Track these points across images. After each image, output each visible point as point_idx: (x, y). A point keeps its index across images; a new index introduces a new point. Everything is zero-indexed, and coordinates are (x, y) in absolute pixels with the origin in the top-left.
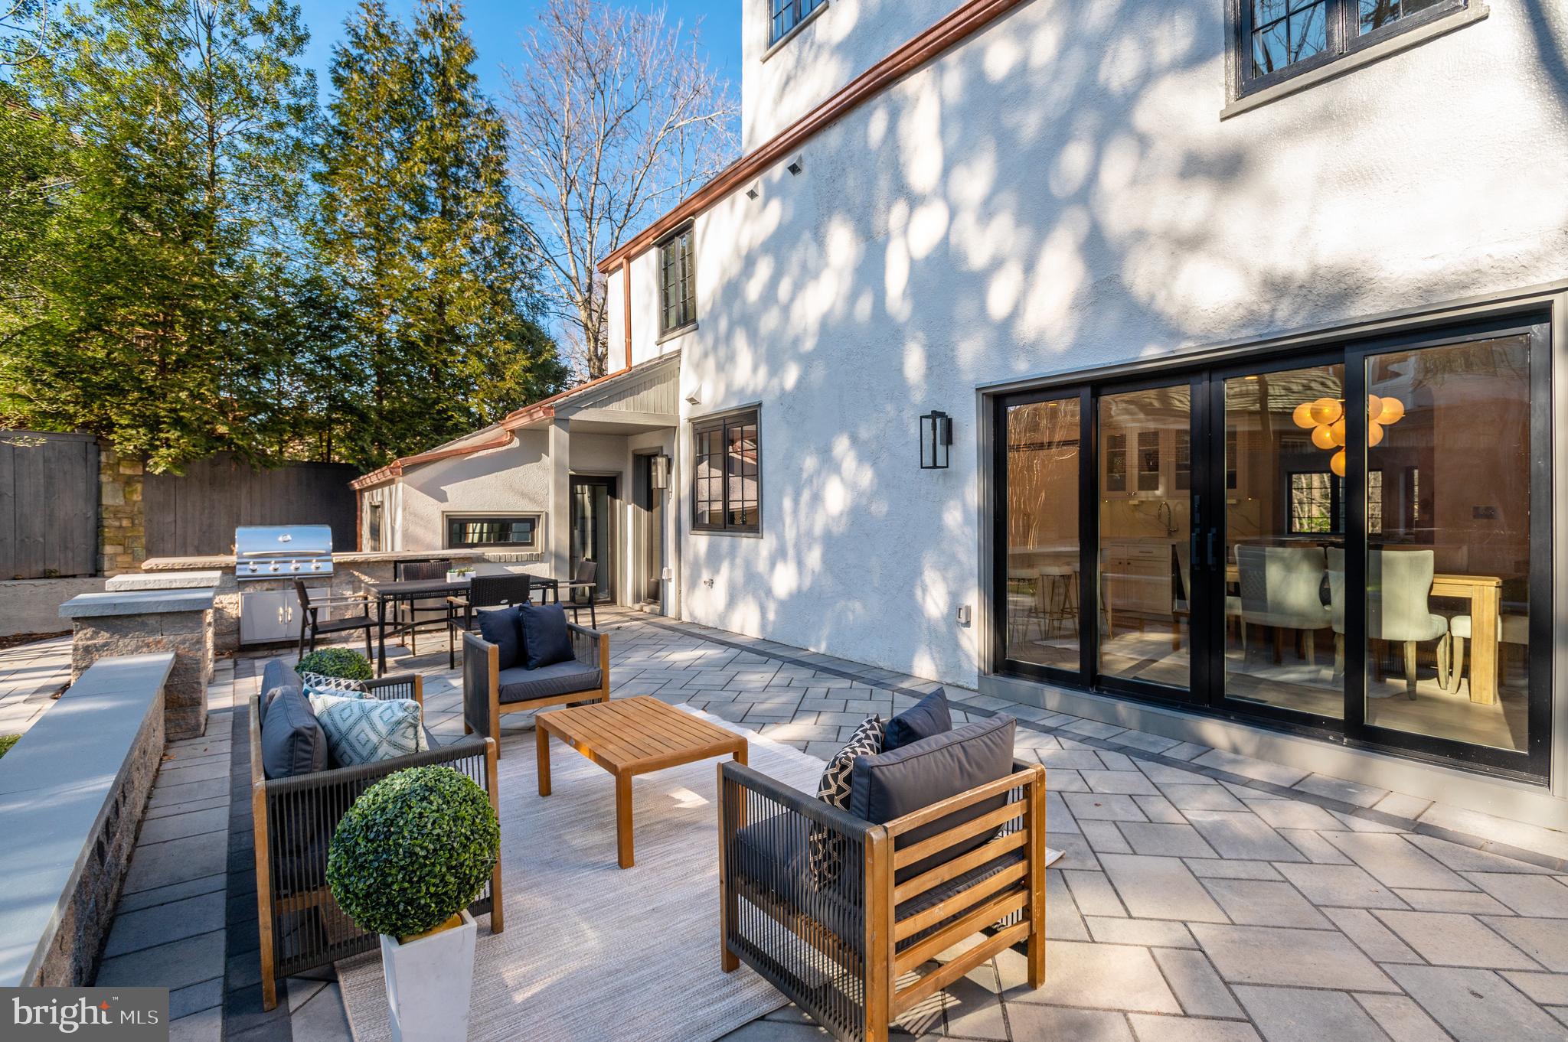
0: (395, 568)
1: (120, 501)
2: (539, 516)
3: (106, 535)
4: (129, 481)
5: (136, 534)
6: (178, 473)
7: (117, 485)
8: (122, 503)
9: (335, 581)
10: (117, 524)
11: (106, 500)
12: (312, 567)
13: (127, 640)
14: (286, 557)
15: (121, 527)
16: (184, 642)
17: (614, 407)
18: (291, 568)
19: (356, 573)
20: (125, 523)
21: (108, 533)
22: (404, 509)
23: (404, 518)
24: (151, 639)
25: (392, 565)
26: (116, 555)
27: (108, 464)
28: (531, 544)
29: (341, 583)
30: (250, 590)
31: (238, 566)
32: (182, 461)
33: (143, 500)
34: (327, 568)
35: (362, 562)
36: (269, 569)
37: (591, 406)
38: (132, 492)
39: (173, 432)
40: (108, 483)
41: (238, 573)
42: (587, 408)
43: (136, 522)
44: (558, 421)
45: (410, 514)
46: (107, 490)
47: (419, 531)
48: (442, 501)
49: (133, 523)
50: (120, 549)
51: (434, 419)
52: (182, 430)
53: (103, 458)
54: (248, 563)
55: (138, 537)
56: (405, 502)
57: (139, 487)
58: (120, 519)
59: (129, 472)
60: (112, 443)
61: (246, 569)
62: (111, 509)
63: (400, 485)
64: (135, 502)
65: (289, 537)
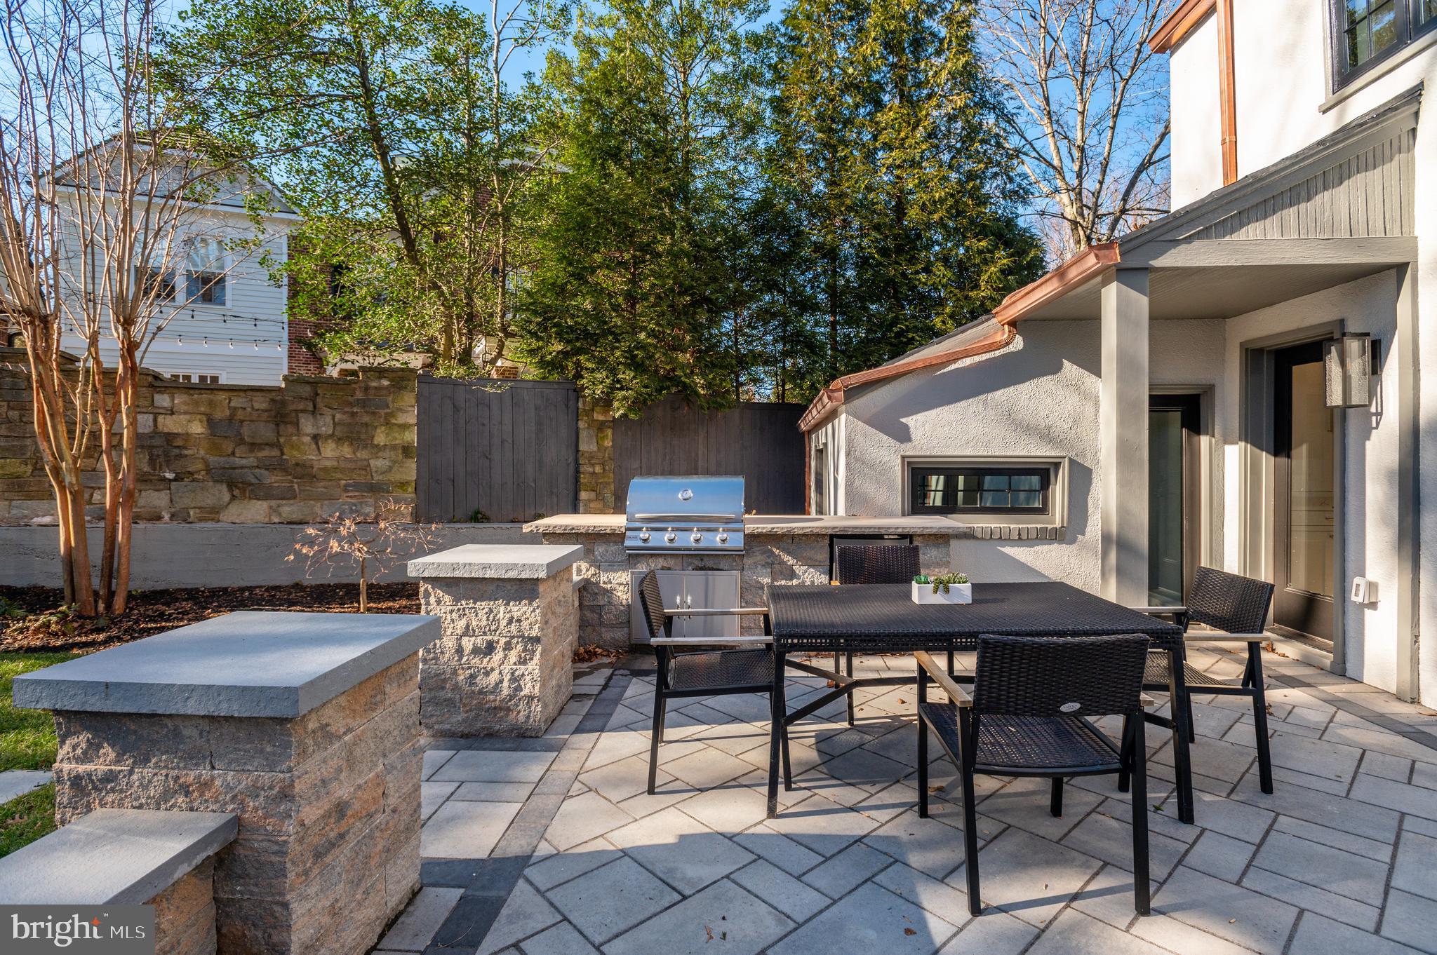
0: (831, 546)
1: (594, 447)
2: (1057, 465)
3: (582, 481)
4: (601, 427)
5: (606, 480)
6: (632, 416)
7: (591, 432)
8: (595, 449)
9: (748, 562)
10: (591, 470)
11: (583, 447)
12: (717, 539)
13: (148, 772)
14: (683, 522)
15: (594, 473)
16: (254, 791)
17: (1252, 231)
18: (690, 539)
19: (777, 552)
20: (598, 469)
21: (584, 479)
22: (848, 454)
23: (848, 464)
24: (192, 776)
25: (827, 541)
26: (590, 501)
27: (584, 410)
28: (1043, 510)
29: (756, 564)
30: (642, 568)
31: (628, 533)
32: (638, 404)
33: (612, 446)
34: (736, 541)
35: (783, 535)
36: (664, 539)
37: (1198, 235)
38: (603, 438)
39: (627, 372)
40: (584, 429)
41: (628, 543)
42: (1189, 240)
43: (607, 468)
44: (1124, 273)
45: (857, 460)
46: (583, 435)
47: (869, 487)
48: (902, 442)
49: (604, 469)
50: (593, 495)
51: (891, 344)
52: (636, 370)
53: (580, 405)
54: (640, 529)
55: (608, 484)
56: (850, 441)
57: (609, 432)
58: (593, 465)
59: (601, 418)
60: (583, 388)
61: (636, 538)
62: (586, 454)
63: (843, 417)
64: (606, 448)
65: (690, 493)
